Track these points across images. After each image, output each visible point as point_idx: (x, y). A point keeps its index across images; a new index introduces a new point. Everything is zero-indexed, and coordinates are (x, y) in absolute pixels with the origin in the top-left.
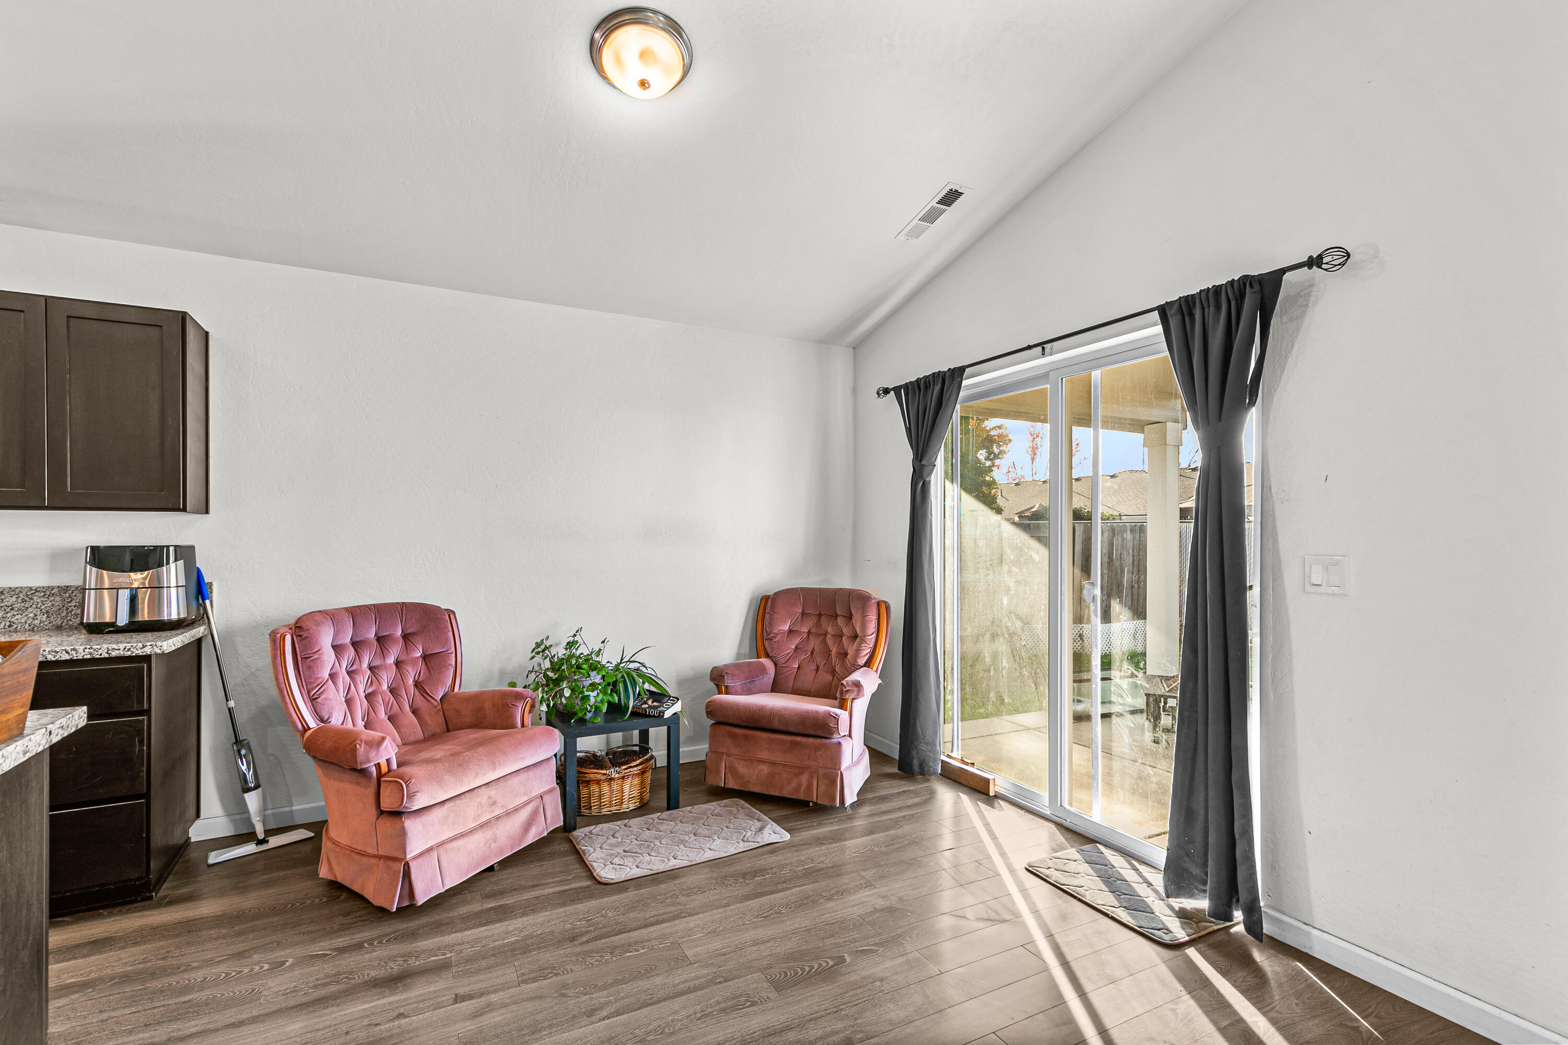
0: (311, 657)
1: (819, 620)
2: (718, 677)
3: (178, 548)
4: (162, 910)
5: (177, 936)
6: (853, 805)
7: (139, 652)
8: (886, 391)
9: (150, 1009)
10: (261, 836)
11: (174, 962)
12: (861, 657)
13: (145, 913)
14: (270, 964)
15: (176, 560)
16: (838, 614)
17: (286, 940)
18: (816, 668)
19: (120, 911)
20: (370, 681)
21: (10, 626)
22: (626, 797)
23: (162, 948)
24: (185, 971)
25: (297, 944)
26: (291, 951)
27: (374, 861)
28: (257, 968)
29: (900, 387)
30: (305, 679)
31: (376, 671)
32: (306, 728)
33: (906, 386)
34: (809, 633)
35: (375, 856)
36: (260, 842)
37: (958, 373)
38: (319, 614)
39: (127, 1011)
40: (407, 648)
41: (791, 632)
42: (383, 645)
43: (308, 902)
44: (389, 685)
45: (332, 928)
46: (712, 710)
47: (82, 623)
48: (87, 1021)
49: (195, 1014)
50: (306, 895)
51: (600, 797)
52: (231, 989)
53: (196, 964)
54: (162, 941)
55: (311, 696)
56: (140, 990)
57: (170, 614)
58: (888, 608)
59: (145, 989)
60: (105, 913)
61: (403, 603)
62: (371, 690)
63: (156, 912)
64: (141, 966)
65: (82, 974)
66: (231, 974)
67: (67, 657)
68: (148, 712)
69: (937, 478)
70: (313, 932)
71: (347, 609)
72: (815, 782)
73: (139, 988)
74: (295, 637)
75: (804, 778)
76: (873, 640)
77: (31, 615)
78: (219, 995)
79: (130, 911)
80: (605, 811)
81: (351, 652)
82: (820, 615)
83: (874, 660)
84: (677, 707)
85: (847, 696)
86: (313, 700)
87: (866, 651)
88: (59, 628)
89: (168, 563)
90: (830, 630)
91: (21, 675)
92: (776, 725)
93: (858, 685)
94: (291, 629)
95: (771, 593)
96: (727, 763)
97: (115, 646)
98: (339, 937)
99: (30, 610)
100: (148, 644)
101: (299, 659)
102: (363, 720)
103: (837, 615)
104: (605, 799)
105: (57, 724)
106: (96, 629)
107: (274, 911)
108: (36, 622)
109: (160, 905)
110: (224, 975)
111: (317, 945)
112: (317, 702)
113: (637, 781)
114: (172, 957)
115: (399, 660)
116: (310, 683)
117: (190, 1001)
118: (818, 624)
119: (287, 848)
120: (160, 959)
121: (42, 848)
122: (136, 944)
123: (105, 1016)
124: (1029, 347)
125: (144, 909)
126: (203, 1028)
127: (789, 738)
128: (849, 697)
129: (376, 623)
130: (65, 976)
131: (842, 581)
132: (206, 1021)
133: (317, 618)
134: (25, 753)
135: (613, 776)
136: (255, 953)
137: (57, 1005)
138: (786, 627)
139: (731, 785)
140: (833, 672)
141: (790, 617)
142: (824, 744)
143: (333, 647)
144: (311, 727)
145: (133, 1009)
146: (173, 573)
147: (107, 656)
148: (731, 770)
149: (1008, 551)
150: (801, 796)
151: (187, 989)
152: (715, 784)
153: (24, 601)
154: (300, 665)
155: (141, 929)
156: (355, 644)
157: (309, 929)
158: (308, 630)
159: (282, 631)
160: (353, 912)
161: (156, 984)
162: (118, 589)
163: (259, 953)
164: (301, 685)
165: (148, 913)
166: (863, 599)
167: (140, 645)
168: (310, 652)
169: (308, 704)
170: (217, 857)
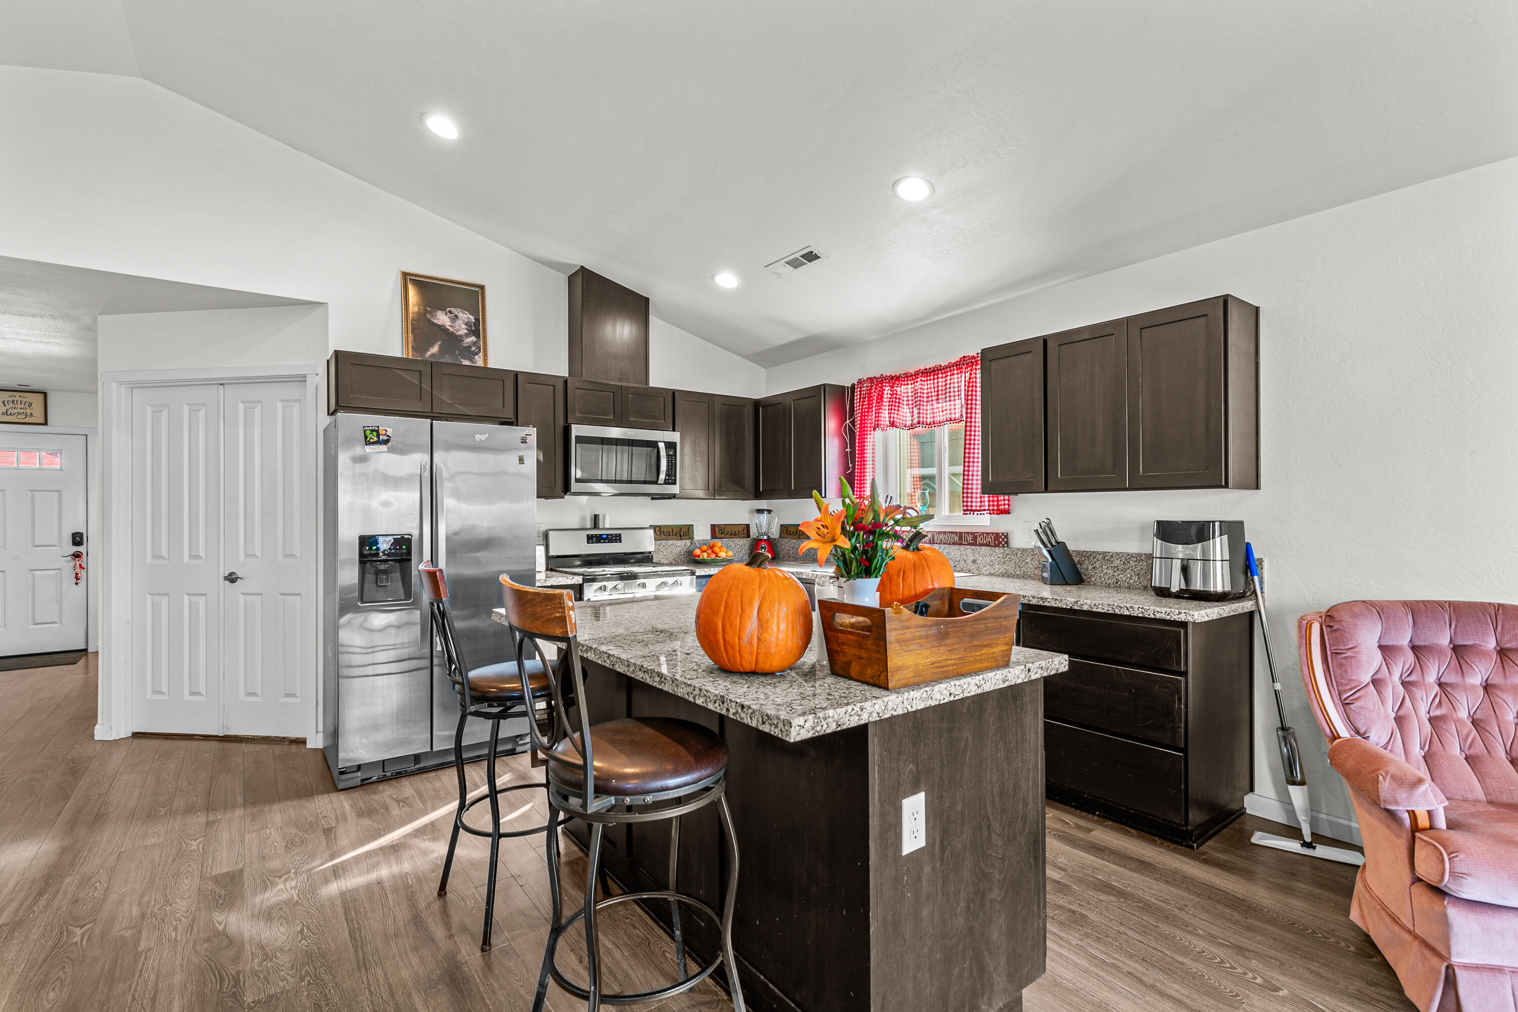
0: (1344, 653)
3: (1223, 524)
4: (1197, 864)
5: (1199, 896)
7: (1175, 617)
9: (1152, 947)
10: (1308, 839)
11: (1186, 918)
13: (1184, 859)
14: (1265, 980)
15: (1221, 535)
17: (1291, 967)
19: (1169, 846)
20: (1437, 700)
23: (1183, 898)
24: (1190, 932)
25: (1300, 979)
26: (1290, 982)
27: (1407, 937)
28: (1250, 975)
30: (1336, 678)
31: (1449, 690)
32: (1335, 737)
35: (1409, 932)
36: (1306, 845)
38: (1360, 604)
39: (1137, 936)
40: (1504, 668)
42: (1463, 658)
43: (1332, 940)
44: (1472, 714)
45: (1347, 987)
47: (1151, 586)
48: (1110, 925)
49: (1180, 979)
50: (1333, 930)
52: (1218, 978)
53: (1201, 932)
54: (1186, 892)
55: (1343, 699)
56: (1152, 925)
57: (1215, 586)
59: (1156, 927)
60: (1158, 842)
61: (1499, 605)
62: (1438, 713)
63: (1192, 863)
64: (1162, 904)
65: (1123, 884)
66: (1225, 963)
67: (1126, 613)
68: (1185, 674)
70: (1322, 977)
71: (1405, 604)
73: (1152, 922)
74: (1324, 627)
77: (1129, 575)
78: (1207, 977)
79: (1174, 850)
81: (1410, 658)
86: (1345, 705)
89: (1214, 537)
91: (1003, 620)
94: (1321, 617)
97: (1158, 609)
98: (1352, 1004)
100: (1183, 611)
101: (1329, 653)
102: (1422, 748)
105: (1037, 664)
106: (1163, 593)
107: (1291, 926)
109: (1196, 858)
110: (1219, 960)
111: (1321, 996)
112: (1350, 708)
114: (1186, 912)
115: (1489, 682)
116: (1342, 684)
117: (1182, 964)
119: (1334, 866)
120: (1177, 908)
121: (1037, 761)
122: (1167, 882)
123: (1122, 929)
125: (1184, 854)
126: (1180, 997)
129: (1450, 626)
130: (1113, 877)
132: (1186, 993)
133: (1355, 609)
134: (1004, 681)
136: (1254, 959)
137: (1100, 897)
143: (1381, 647)
144: (1341, 736)
145: (1141, 939)
146: (1219, 546)
147: (1153, 617)
151: (1185, 951)
153: (1124, 564)
154: (1330, 661)
155: (1175, 872)
156: (1414, 648)
157: (1321, 971)
158: (1341, 621)
159: (1309, 618)
160: (1381, 986)
161: (1166, 929)
162: (1172, 559)
163: (1258, 961)
164: (1330, 684)
165: (1187, 860)
167: (1177, 611)
168: (1343, 648)
169: (1339, 708)
170: (1261, 839)
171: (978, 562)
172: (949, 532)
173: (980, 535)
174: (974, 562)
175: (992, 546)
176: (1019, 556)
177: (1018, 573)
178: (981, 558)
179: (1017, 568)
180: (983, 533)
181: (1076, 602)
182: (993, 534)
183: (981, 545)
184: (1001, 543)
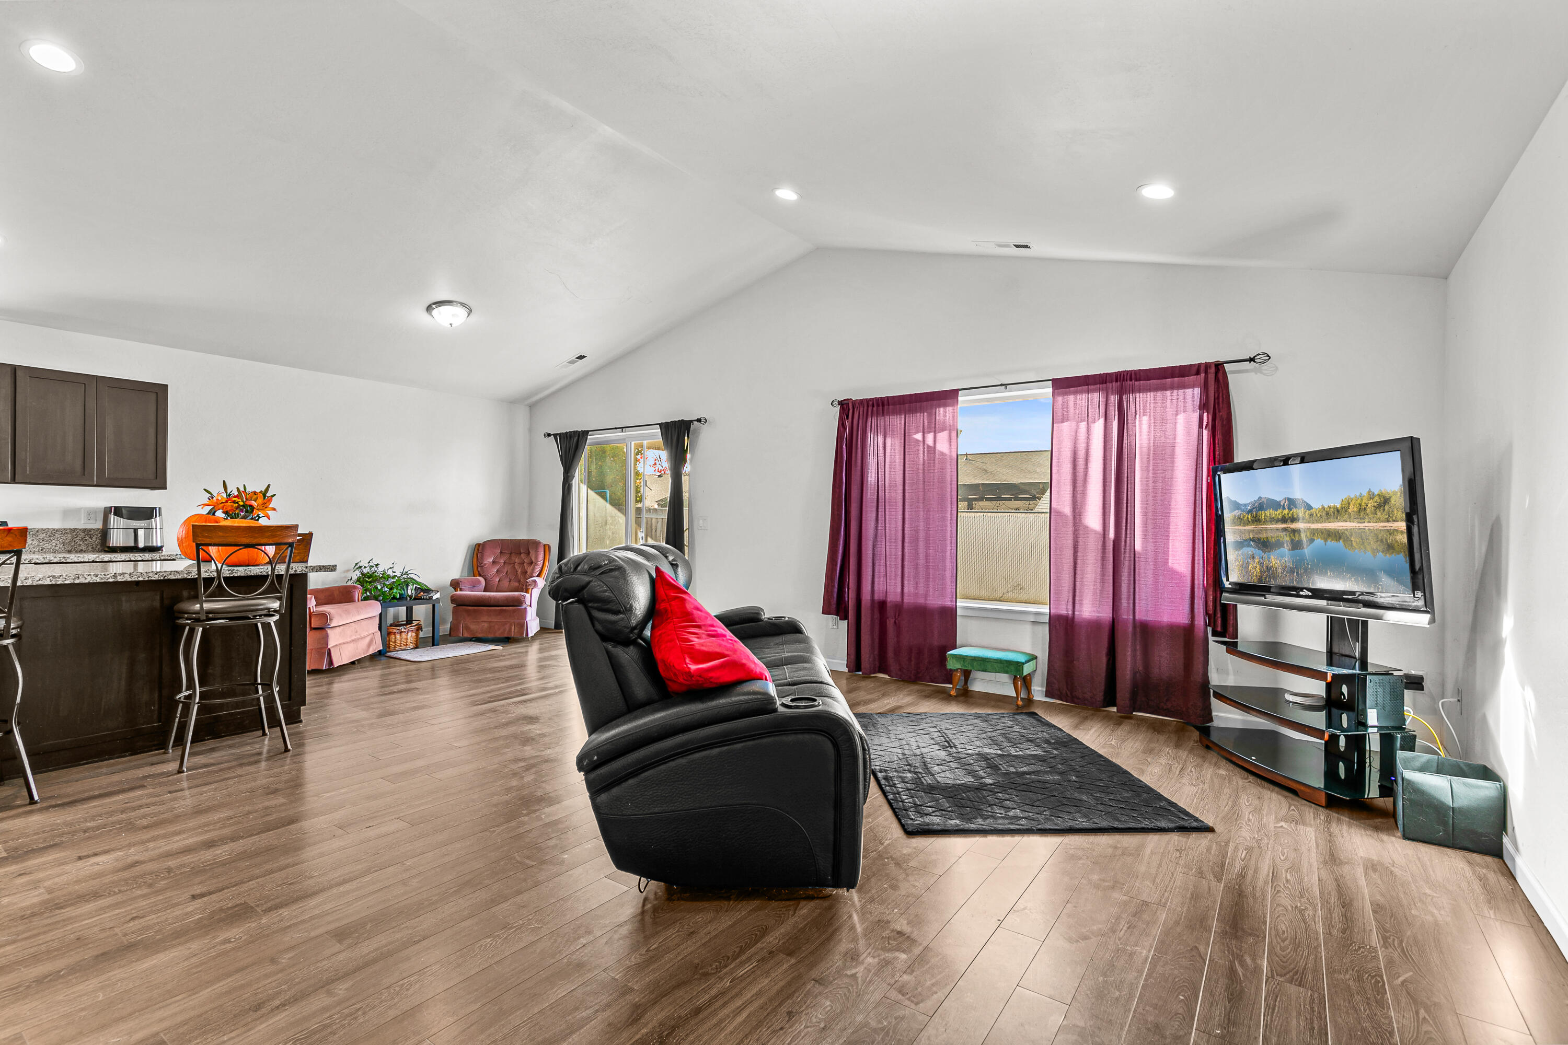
1: (510, 556)
2: (455, 584)
6: (532, 637)
8: (549, 435)
12: (535, 571)
22: (409, 642)
29: (557, 434)
33: (560, 435)
34: (505, 563)
37: (586, 433)
41: (494, 562)
46: (454, 600)
51: (395, 641)
58: (549, 547)
69: (575, 482)
72: (513, 628)
75: (507, 627)
76: (541, 562)
82: (511, 553)
83: (543, 571)
84: (438, 596)
87: (538, 570)
89: (156, 517)
90: (517, 560)
92: (492, 602)
93: (535, 582)
95: (481, 542)
96: (464, 625)
103: (521, 553)
104: (398, 642)
108: (57, 548)
113: (414, 634)
118: (510, 558)
124: (616, 428)
127: (500, 608)
128: (530, 588)
131: (522, 535)
135: (402, 630)
138: (491, 560)
139: (466, 635)
140: (519, 581)
141: (494, 554)
142: (517, 610)
148: (467, 628)
149: (609, 518)
150: (505, 635)
152: (457, 636)
166: (536, 544)
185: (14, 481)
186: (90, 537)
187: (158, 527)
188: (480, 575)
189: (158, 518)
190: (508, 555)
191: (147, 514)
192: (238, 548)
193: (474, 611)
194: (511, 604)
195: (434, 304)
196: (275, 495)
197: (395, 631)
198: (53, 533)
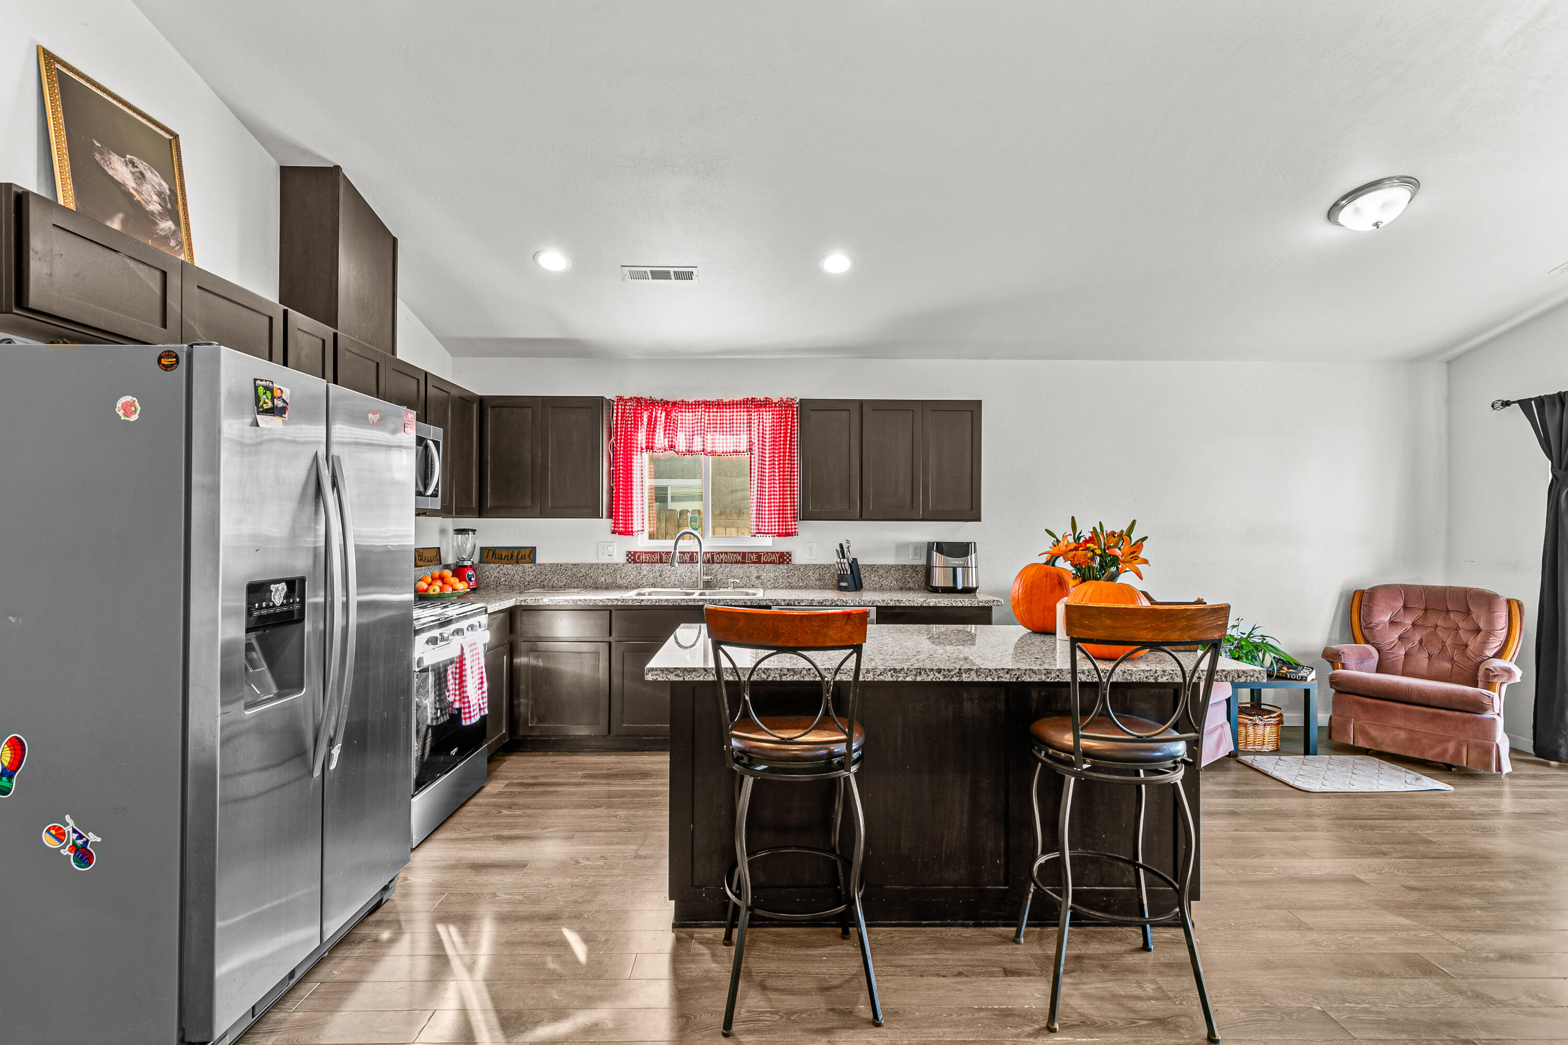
1: (1426, 614)
2: (1331, 655)
6: (1507, 775)
8: (1506, 404)
12: (1489, 649)
16: (1450, 610)
18: (1428, 656)
21: (881, 587)
22: (1266, 741)
29: (1529, 401)
33: (1536, 400)
34: (1415, 625)
41: (1392, 623)
46: (1336, 683)
47: (928, 587)
51: (1244, 738)
57: (972, 584)
58: (1520, 606)
72: (1465, 750)
75: (1451, 746)
76: (1504, 634)
80: (1250, 748)
82: (1427, 610)
83: (1507, 652)
84: (1314, 675)
85: (1496, 680)
87: (1496, 643)
88: (901, 589)
89: (971, 554)
90: (1441, 623)
92: (1414, 698)
95: (1366, 588)
96: (1356, 726)
99: (889, 578)
103: (1448, 610)
104: (1251, 739)
108: (892, 585)
113: (1274, 729)
118: (1425, 617)
127: (1432, 710)
128: (1498, 681)
135: (1257, 722)
138: (1386, 619)
139: (1361, 743)
140: (1451, 660)
141: (1391, 609)
142: (1475, 719)
148: (1361, 732)
150: (1447, 760)
152: (1345, 742)
153: (887, 572)
166: (1488, 600)
171: (762, 577)
172: (731, 553)
173: (764, 555)
174: (758, 577)
175: (776, 564)
176: (802, 571)
177: (801, 584)
178: (765, 574)
179: (800, 581)
180: (767, 553)
181: (925, 601)
182: (778, 553)
183: (764, 563)
184: (785, 560)
185: (861, 518)
186: (917, 574)
187: (974, 566)
188: (1367, 642)
189: (973, 555)
190: (1421, 613)
191: (962, 550)
192: (1135, 647)
193: (1378, 706)
194: (1459, 707)
195: (1343, 198)
196: (1146, 538)
197: (1246, 721)
198: (888, 568)
